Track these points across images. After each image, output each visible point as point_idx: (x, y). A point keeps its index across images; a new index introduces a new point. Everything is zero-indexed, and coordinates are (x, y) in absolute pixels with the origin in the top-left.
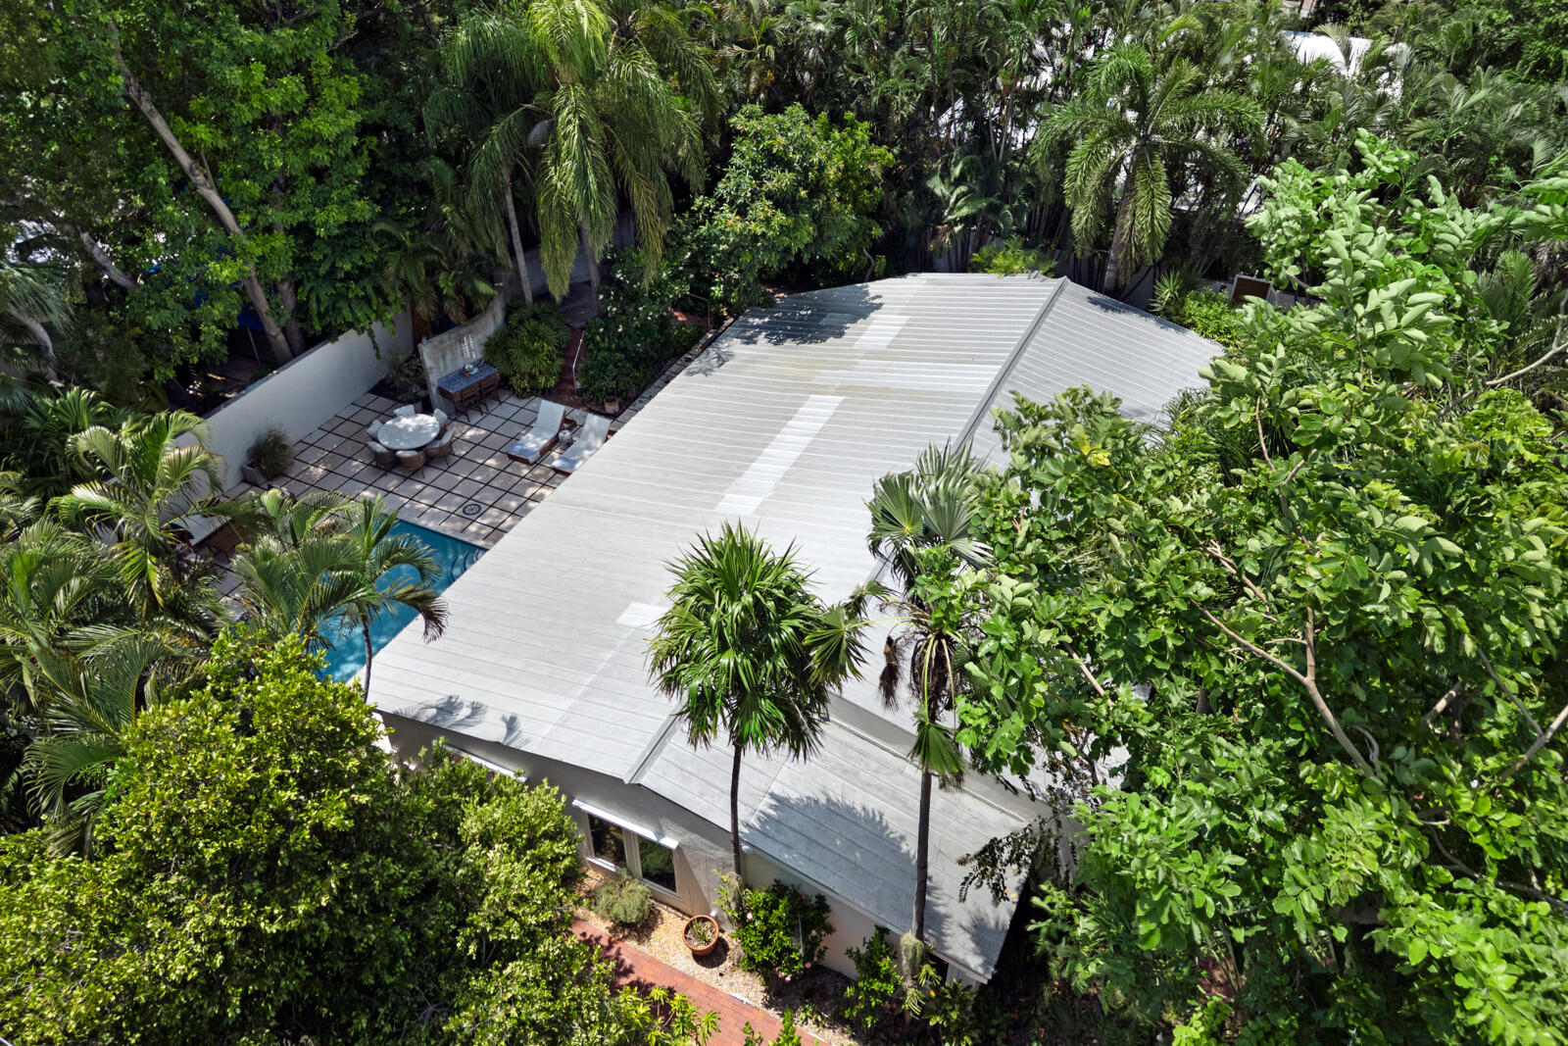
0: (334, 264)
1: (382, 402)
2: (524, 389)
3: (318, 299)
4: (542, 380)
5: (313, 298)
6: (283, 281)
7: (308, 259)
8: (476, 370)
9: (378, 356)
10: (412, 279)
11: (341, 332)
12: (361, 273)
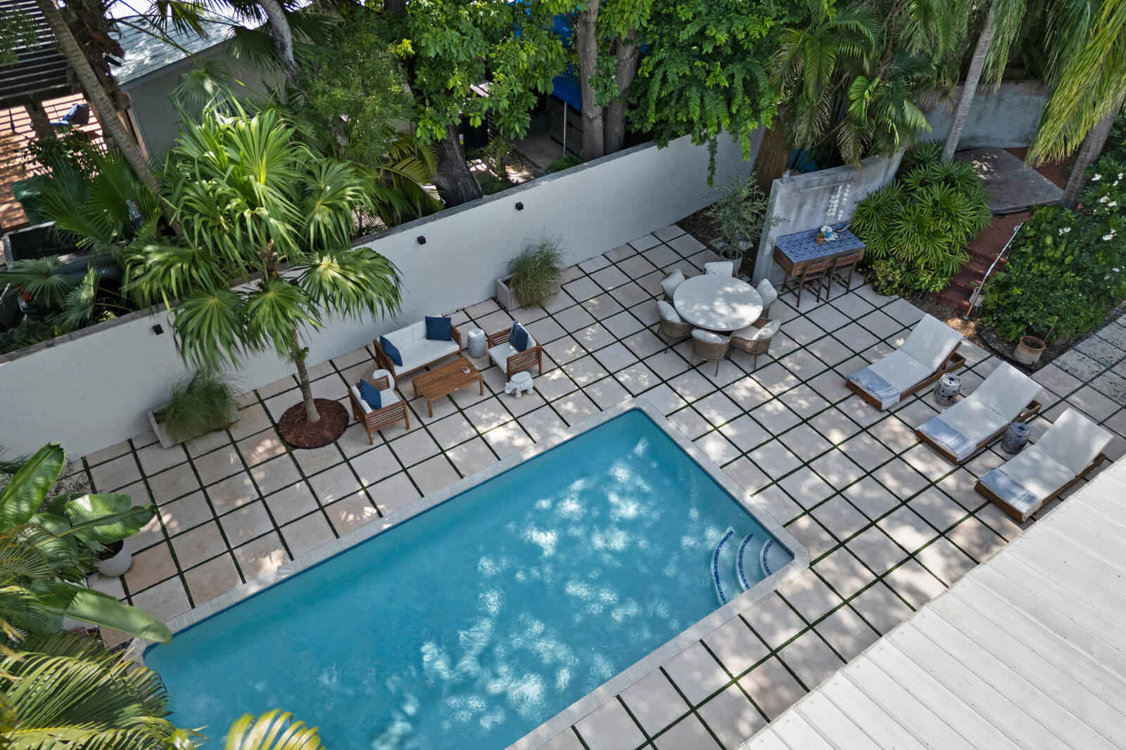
0: (705, 28)
1: (688, 243)
2: (890, 283)
3: (664, 80)
4: (926, 278)
5: (658, 77)
6: (627, 42)
7: (670, 18)
8: (833, 237)
9: (710, 180)
10: (810, 78)
11: (675, 135)
12: (737, 51)
